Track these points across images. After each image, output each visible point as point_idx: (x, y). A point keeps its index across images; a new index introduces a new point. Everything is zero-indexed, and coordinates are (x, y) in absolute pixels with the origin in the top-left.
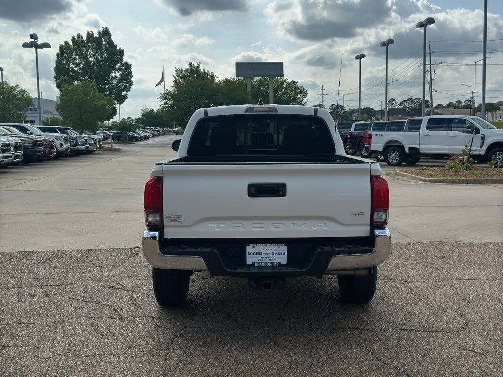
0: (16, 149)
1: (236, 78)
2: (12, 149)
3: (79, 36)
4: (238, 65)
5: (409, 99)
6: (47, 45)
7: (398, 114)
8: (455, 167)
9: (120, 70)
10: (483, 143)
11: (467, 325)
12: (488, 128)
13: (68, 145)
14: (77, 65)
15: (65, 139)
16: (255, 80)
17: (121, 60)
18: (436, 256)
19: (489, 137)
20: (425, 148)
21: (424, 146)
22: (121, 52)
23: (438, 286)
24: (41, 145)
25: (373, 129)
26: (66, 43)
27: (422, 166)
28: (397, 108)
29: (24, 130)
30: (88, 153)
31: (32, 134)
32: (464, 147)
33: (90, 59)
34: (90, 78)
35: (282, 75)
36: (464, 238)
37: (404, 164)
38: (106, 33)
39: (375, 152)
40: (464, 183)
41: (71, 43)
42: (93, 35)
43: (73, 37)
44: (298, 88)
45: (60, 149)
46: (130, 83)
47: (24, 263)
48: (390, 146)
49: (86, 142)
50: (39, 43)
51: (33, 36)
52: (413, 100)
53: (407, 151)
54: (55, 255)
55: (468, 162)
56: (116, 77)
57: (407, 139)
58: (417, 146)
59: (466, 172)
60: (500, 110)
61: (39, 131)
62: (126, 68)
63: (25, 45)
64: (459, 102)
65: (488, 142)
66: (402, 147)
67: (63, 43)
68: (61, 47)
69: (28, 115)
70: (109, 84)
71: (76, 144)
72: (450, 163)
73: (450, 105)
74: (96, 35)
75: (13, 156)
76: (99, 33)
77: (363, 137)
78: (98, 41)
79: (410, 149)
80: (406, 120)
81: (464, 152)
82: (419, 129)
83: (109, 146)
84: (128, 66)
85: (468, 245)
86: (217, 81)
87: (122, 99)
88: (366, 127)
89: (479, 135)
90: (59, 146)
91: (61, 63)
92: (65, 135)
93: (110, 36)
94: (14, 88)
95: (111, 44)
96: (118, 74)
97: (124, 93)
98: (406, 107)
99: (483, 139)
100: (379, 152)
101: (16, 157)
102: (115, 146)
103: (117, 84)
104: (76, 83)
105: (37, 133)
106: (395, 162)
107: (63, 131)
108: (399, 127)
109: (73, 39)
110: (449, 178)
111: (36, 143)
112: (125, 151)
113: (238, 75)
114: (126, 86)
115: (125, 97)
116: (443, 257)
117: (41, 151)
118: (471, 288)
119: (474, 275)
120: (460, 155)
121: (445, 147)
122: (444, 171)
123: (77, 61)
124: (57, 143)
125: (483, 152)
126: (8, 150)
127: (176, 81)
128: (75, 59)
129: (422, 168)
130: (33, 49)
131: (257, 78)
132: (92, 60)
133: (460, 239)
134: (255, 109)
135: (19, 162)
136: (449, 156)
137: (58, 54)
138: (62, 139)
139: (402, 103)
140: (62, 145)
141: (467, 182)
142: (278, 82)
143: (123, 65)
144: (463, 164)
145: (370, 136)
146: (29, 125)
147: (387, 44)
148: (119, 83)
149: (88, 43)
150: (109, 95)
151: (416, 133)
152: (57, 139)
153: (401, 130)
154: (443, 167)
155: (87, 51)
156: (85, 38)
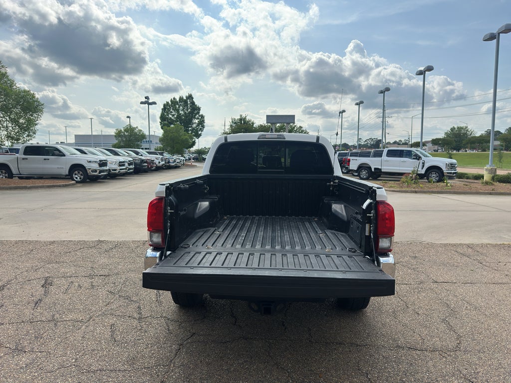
0: (129, 164)
1: (266, 124)
2: (126, 164)
3: (174, 99)
4: (268, 117)
5: (370, 139)
6: (154, 103)
7: (363, 147)
8: (407, 181)
9: (198, 118)
10: (423, 166)
11: (460, 342)
12: (427, 156)
13: (164, 163)
14: (173, 115)
15: (161, 159)
16: (277, 125)
17: (199, 113)
18: (410, 257)
19: (427, 162)
20: (385, 169)
21: (384, 167)
22: (199, 109)
23: (420, 290)
24: (146, 162)
25: (350, 156)
26: (168, 103)
27: (384, 180)
28: (362, 144)
29: (137, 153)
30: (176, 167)
31: (142, 155)
32: (413, 169)
33: (181, 112)
34: (180, 123)
35: (294, 123)
36: (427, 239)
37: (370, 178)
38: (190, 97)
39: (352, 170)
40: (414, 193)
41: (170, 103)
42: (183, 98)
43: (171, 99)
44: (303, 131)
45: (159, 165)
46: (203, 127)
47: (92, 251)
48: (362, 167)
49: (175, 161)
50: (150, 102)
51: (147, 98)
52: (373, 139)
53: (373, 170)
54: (118, 245)
55: (416, 179)
56: (195, 123)
57: (374, 163)
58: (380, 168)
59: (414, 186)
60: (426, 146)
61: (147, 154)
62: (201, 118)
63: (142, 103)
64: (400, 141)
65: (427, 166)
66: (370, 168)
67: (166, 103)
68: (164, 105)
69: (143, 145)
70: (192, 127)
71: (169, 162)
72: (403, 178)
73: (395, 143)
74: (185, 98)
75: (128, 169)
76: (187, 97)
77: (344, 161)
78: (186, 102)
79: (375, 169)
80: (372, 151)
81: (413, 172)
82: (381, 156)
83: (190, 163)
84: (202, 117)
85: (432, 245)
86: (254, 126)
87: (198, 136)
88: (346, 154)
89: (421, 161)
90: (157, 163)
91: (164, 114)
92: (162, 157)
93: (193, 98)
94: (135, 128)
95: (193, 103)
96: (197, 121)
97: (200, 133)
98: (368, 143)
99: (423, 163)
100: (355, 171)
101: (129, 169)
102: (193, 164)
103: (196, 127)
104: (172, 126)
105: (145, 156)
106: (365, 177)
107: (161, 154)
108: (367, 155)
109: (171, 101)
110: (404, 189)
111: (143, 161)
112: (199, 167)
113: (267, 123)
114: (201, 128)
115: (200, 135)
116: (416, 257)
117: (145, 166)
118: (449, 292)
119: (447, 278)
120: (410, 173)
121: (398, 168)
122: (399, 184)
123: (173, 113)
124: (157, 162)
125: (423, 172)
126: (124, 165)
127: (231, 126)
128: (172, 112)
129: (384, 182)
130: (147, 105)
131: (278, 125)
132: (182, 112)
133: (424, 239)
134: (267, 137)
135: (132, 172)
136: (402, 174)
137: (162, 109)
138: (160, 159)
139: (366, 141)
140: (159, 162)
141: (416, 192)
142: (291, 127)
143: (200, 116)
144: (412, 180)
145: (349, 160)
146: (141, 150)
147: (360, 104)
148: (197, 126)
149: (180, 102)
150: (191, 133)
151: (379, 159)
152: (157, 159)
153: (369, 156)
154: (399, 181)
155: (179, 107)
156: (178, 100)
